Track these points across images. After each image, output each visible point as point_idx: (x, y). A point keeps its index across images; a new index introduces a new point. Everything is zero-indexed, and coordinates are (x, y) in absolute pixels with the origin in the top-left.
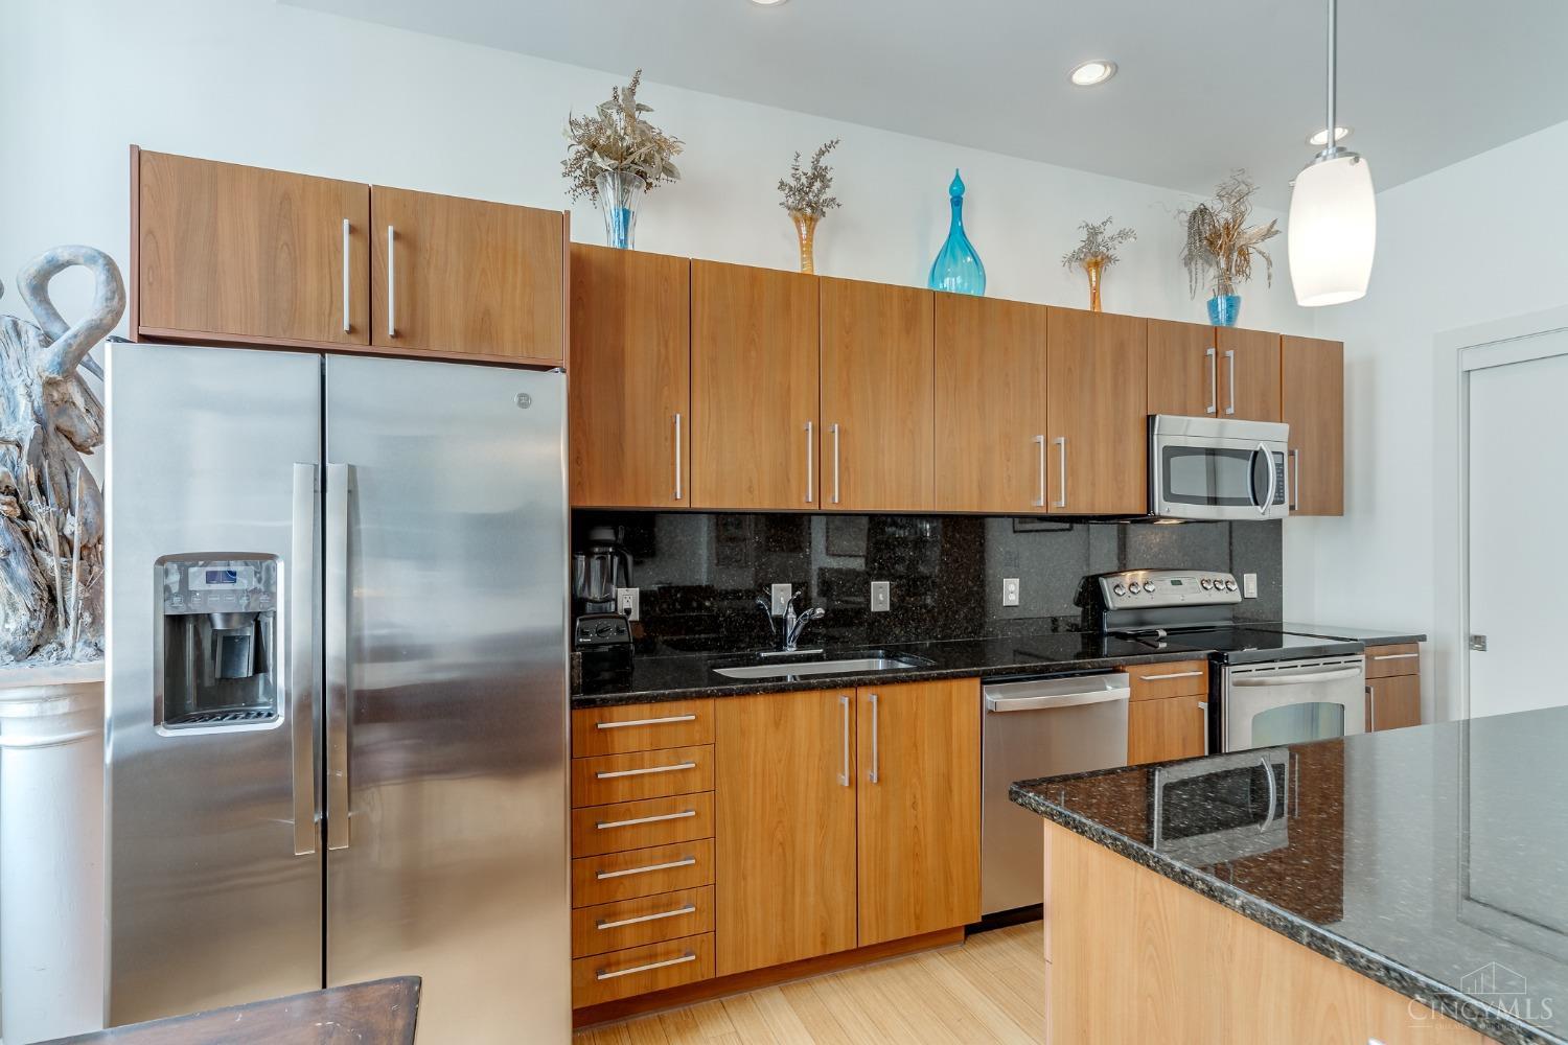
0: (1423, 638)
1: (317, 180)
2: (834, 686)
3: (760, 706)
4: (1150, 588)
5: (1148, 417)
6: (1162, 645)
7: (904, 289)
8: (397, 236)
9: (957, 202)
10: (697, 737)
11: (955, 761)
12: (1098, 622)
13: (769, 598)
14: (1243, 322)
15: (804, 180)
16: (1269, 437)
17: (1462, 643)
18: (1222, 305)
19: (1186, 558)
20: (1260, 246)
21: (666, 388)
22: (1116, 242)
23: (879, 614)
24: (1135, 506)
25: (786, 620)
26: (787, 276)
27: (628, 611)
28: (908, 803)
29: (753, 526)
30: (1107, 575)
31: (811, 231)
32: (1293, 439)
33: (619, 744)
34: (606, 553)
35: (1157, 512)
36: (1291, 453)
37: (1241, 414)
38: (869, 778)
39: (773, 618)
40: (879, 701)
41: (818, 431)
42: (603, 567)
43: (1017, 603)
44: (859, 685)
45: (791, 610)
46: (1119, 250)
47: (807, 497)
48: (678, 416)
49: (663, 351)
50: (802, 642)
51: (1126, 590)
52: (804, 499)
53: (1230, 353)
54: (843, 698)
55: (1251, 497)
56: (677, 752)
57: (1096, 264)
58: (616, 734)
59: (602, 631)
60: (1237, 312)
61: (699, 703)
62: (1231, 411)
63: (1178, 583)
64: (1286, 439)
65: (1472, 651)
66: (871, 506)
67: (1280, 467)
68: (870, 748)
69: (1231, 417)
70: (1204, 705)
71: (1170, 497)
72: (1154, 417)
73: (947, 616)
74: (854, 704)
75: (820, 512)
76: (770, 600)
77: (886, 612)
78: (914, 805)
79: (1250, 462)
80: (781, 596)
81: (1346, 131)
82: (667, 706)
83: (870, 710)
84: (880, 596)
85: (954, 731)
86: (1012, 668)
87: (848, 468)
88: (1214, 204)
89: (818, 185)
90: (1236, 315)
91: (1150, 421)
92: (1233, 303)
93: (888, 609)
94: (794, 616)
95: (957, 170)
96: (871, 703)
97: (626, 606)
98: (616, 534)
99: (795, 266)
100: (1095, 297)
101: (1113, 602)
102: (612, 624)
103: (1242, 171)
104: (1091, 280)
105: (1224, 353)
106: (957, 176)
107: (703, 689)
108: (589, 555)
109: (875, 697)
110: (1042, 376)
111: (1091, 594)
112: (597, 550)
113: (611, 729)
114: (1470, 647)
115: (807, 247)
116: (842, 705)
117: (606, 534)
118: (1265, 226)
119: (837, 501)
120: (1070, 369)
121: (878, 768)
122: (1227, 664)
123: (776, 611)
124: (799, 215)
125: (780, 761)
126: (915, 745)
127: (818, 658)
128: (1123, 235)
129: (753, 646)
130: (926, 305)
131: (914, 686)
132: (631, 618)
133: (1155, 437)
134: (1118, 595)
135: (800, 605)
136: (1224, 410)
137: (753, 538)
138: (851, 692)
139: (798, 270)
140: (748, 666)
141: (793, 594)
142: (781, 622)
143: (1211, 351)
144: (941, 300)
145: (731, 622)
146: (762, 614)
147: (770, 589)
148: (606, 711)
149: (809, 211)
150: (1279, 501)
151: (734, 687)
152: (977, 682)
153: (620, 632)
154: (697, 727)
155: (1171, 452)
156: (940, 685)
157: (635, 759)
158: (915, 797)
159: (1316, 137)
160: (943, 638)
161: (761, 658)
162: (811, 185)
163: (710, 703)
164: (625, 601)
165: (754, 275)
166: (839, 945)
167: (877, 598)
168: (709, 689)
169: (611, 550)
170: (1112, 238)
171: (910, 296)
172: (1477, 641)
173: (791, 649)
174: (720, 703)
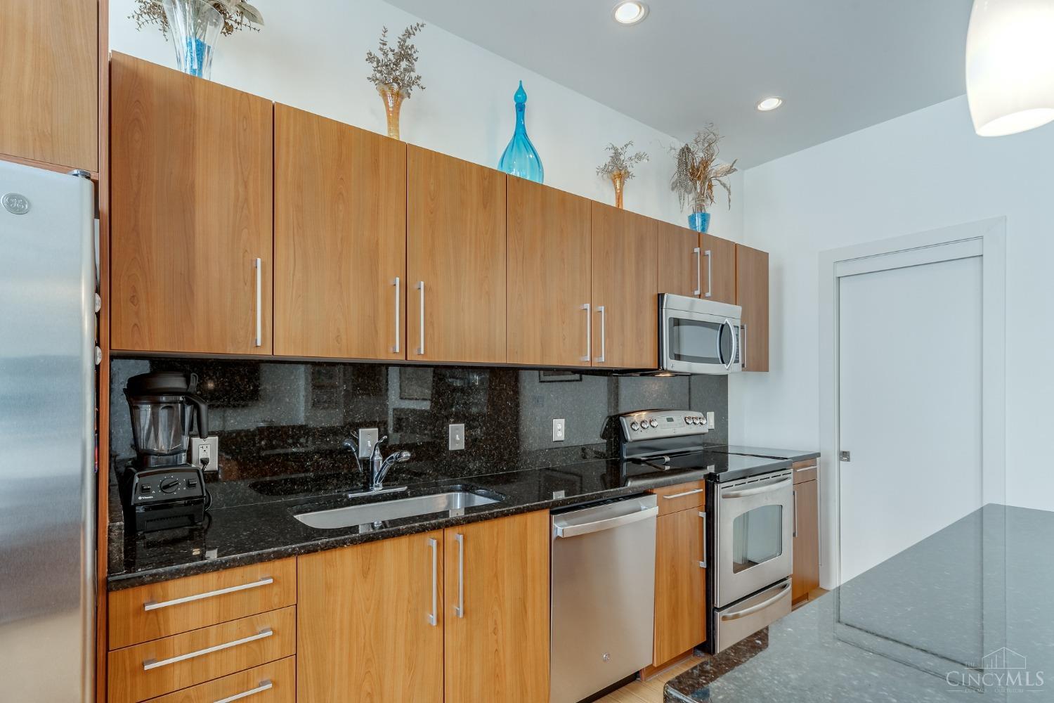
0: (819, 455)
2: (423, 530)
3: (348, 558)
4: (654, 424)
5: (659, 295)
6: (667, 468)
9: (520, 108)
10: (276, 600)
11: (529, 584)
12: (618, 451)
13: (357, 441)
14: (713, 232)
15: (391, 56)
16: (730, 314)
17: (837, 457)
18: (698, 218)
19: (674, 401)
20: (724, 179)
21: (246, 230)
22: (633, 162)
23: (456, 452)
24: (648, 362)
25: (373, 462)
26: (374, 137)
27: (204, 462)
28: (490, 630)
29: (341, 375)
30: (625, 415)
31: (397, 106)
32: (743, 317)
33: (176, 623)
34: (176, 402)
35: (665, 367)
36: (742, 328)
37: (714, 298)
38: (455, 614)
39: (360, 461)
40: (464, 538)
41: (405, 287)
42: (171, 417)
43: (563, 439)
44: (447, 526)
45: (377, 452)
46: (634, 168)
47: (395, 348)
48: (259, 260)
49: (241, 190)
50: (388, 480)
51: (639, 426)
52: (391, 350)
53: (708, 252)
54: (432, 540)
55: (719, 357)
57: (620, 176)
58: (171, 612)
59: (167, 487)
60: (708, 224)
61: (278, 564)
62: (708, 294)
63: (670, 420)
64: (740, 317)
65: (841, 462)
66: (452, 358)
68: (455, 583)
69: (708, 298)
70: (703, 514)
71: (673, 355)
72: (663, 295)
73: (510, 451)
74: (441, 545)
75: (406, 362)
76: (358, 444)
77: (461, 450)
78: (495, 632)
79: (719, 332)
80: (368, 441)
81: (781, 102)
82: (239, 572)
83: (456, 548)
84: (457, 437)
85: (529, 557)
86: (574, 498)
87: (432, 323)
88: (693, 146)
89: (404, 64)
90: (708, 227)
91: (660, 298)
92: (705, 218)
93: (463, 448)
94: (381, 458)
95: (521, 82)
96: (457, 542)
97: (202, 456)
98: (188, 382)
99: (382, 129)
100: (619, 199)
101: (630, 436)
102: (182, 478)
103: (712, 125)
104: (616, 188)
105: (704, 253)
106: (521, 87)
107: (283, 548)
108: (155, 404)
109: (461, 537)
110: (588, 256)
111: (614, 430)
112: (164, 399)
113: (156, 611)
114: (840, 459)
115: (393, 116)
116: (430, 548)
117: (177, 382)
118: (727, 165)
119: (422, 352)
120: (607, 253)
121: (464, 602)
122: (719, 482)
123: (363, 454)
124: (386, 88)
125: (368, 612)
126: (496, 576)
128: (639, 157)
129: (340, 487)
131: (496, 522)
132: (208, 468)
133: (664, 310)
134: (634, 430)
135: (385, 450)
136: (705, 293)
137: (342, 386)
138: (438, 534)
139: (385, 134)
140: (335, 508)
141: (379, 439)
142: (367, 463)
143: (697, 250)
144: (512, 181)
145: (318, 466)
146: (348, 455)
147: (358, 433)
149: (395, 86)
150: (736, 361)
151: (319, 542)
152: (546, 513)
153: (189, 485)
154: (276, 589)
155: (673, 322)
156: (518, 518)
157: (197, 636)
158: (496, 624)
159: (761, 104)
160: (508, 470)
161: (348, 500)
162: (396, 64)
163: (291, 562)
164: (201, 450)
165: (343, 131)
167: (454, 439)
168: (289, 547)
169: (181, 399)
170: (630, 159)
171: (486, 175)
172: (845, 455)
173: (377, 489)
174: (303, 560)
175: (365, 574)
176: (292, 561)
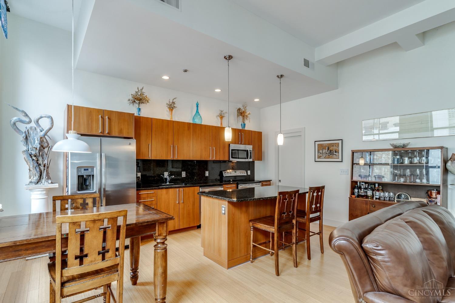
0: (271, 180)
1: (95, 109)
2: (176, 188)
3: (164, 191)
4: (230, 172)
5: (229, 144)
6: (231, 182)
7: (188, 123)
8: (108, 118)
9: (197, 106)
11: (195, 199)
12: (222, 179)
14: (246, 129)
15: (171, 103)
16: (249, 148)
17: (278, 181)
18: (243, 125)
21: (148, 139)
23: (183, 177)
24: (227, 159)
26: (168, 121)
28: (188, 206)
30: (224, 171)
31: (172, 112)
32: (253, 148)
33: (142, 196)
35: (231, 160)
36: (253, 150)
37: (245, 144)
38: (181, 202)
40: (183, 190)
41: (173, 146)
43: (208, 176)
45: (168, 177)
46: (225, 115)
48: (150, 144)
49: (147, 133)
50: (170, 182)
51: (227, 173)
52: (171, 158)
53: (243, 134)
54: (178, 190)
55: (246, 158)
56: (151, 198)
57: (222, 117)
61: (154, 190)
63: (236, 172)
65: (279, 183)
66: (182, 159)
67: (251, 153)
68: (182, 197)
71: (232, 157)
75: (173, 160)
76: (164, 175)
77: (185, 177)
78: (189, 206)
79: (245, 152)
80: (166, 174)
81: (259, 99)
82: (149, 190)
83: (182, 191)
84: (184, 174)
85: (195, 195)
86: (204, 185)
87: (178, 153)
88: (242, 108)
89: (173, 104)
90: (245, 127)
92: (244, 125)
99: (169, 119)
100: (221, 124)
101: (224, 176)
103: (246, 103)
106: (198, 102)
110: (211, 137)
111: (221, 174)
113: (141, 194)
115: (171, 115)
118: (248, 113)
119: (176, 158)
120: (216, 136)
121: (183, 201)
122: (240, 184)
123: (165, 177)
124: (170, 109)
125: (167, 199)
126: (189, 197)
127: (173, 185)
128: (226, 112)
129: (161, 183)
130: (192, 125)
131: (189, 188)
133: (230, 148)
134: (225, 174)
135: (170, 176)
136: (242, 143)
138: (179, 188)
141: (168, 174)
142: (166, 179)
143: (240, 133)
144: (195, 125)
146: (162, 178)
147: (164, 173)
148: (140, 191)
149: (172, 108)
150: (250, 158)
151: (160, 188)
152: (199, 187)
154: (154, 194)
155: (232, 150)
157: (144, 199)
159: (255, 100)
161: (163, 185)
165: (163, 121)
166: (177, 228)
168: (156, 188)
170: (224, 113)
171: (189, 124)
172: (280, 181)
173: (168, 183)
174: (158, 190)
175: (167, 193)
176: (156, 190)
